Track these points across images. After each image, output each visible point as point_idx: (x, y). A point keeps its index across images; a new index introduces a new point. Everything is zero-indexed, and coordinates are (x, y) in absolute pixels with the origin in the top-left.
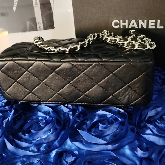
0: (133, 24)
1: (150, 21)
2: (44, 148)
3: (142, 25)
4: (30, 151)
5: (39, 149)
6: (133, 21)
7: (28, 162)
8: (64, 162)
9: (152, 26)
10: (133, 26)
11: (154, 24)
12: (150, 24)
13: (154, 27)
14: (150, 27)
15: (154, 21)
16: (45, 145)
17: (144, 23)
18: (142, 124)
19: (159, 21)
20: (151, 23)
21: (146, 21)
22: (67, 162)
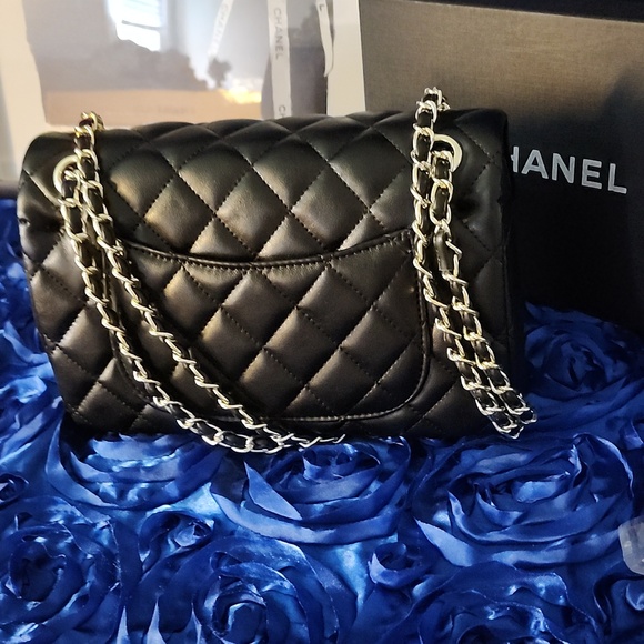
0: (535, 163)
1: (587, 162)
2: (138, 495)
3: (560, 171)
4: (96, 492)
5: (122, 494)
6: (535, 154)
7: (82, 521)
8: (170, 542)
9: (590, 179)
10: (536, 169)
11: (597, 175)
12: (586, 173)
13: (599, 186)
14: (585, 182)
15: (598, 164)
16: (144, 485)
17: (568, 166)
18: (440, 492)
19: (613, 167)
20: (590, 168)
21: (572, 159)
22: (178, 546)
